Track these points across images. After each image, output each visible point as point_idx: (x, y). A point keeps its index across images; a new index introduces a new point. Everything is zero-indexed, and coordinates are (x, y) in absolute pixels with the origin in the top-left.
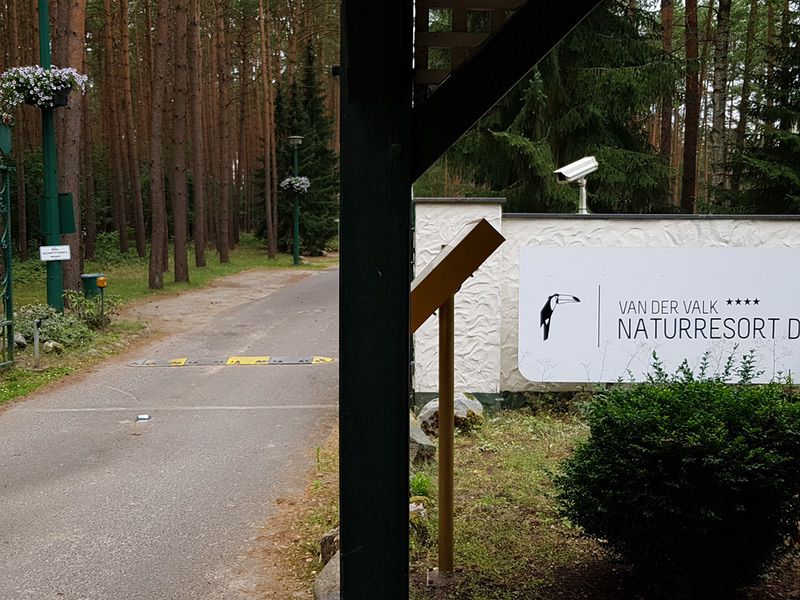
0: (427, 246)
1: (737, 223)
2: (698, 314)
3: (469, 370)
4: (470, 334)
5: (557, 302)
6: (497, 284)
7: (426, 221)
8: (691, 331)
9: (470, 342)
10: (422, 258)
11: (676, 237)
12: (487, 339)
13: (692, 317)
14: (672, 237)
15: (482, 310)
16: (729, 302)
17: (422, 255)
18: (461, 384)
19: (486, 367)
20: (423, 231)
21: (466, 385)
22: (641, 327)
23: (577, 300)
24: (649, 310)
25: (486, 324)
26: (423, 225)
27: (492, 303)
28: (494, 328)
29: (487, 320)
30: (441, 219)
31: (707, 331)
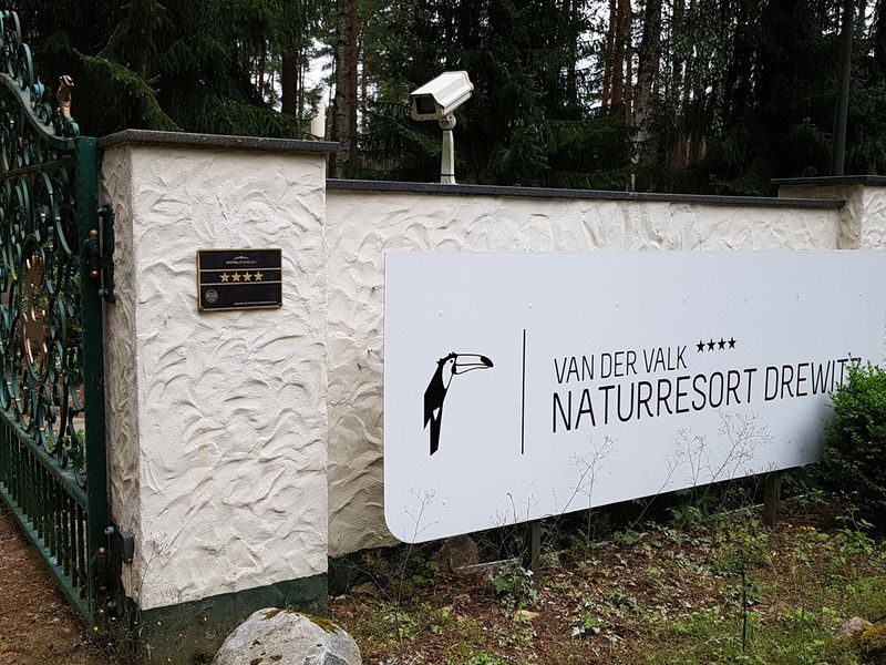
0: (163, 253)
1: (674, 207)
2: (661, 373)
3: (265, 535)
4: (266, 454)
5: (454, 371)
6: (321, 338)
7: (159, 191)
8: (653, 404)
9: (266, 471)
10: (150, 284)
11: (596, 232)
12: (302, 460)
13: (653, 378)
14: (591, 231)
15: (290, 398)
16: (701, 346)
17: (151, 277)
18: (250, 570)
19: (301, 522)
20: (153, 217)
21: (259, 569)
22: (586, 407)
23: (487, 362)
24: (597, 374)
25: (298, 428)
26: (151, 199)
27: (310, 380)
28: (315, 434)
29: (301, 419)
30: (194, 187)
31: (672, 401)
